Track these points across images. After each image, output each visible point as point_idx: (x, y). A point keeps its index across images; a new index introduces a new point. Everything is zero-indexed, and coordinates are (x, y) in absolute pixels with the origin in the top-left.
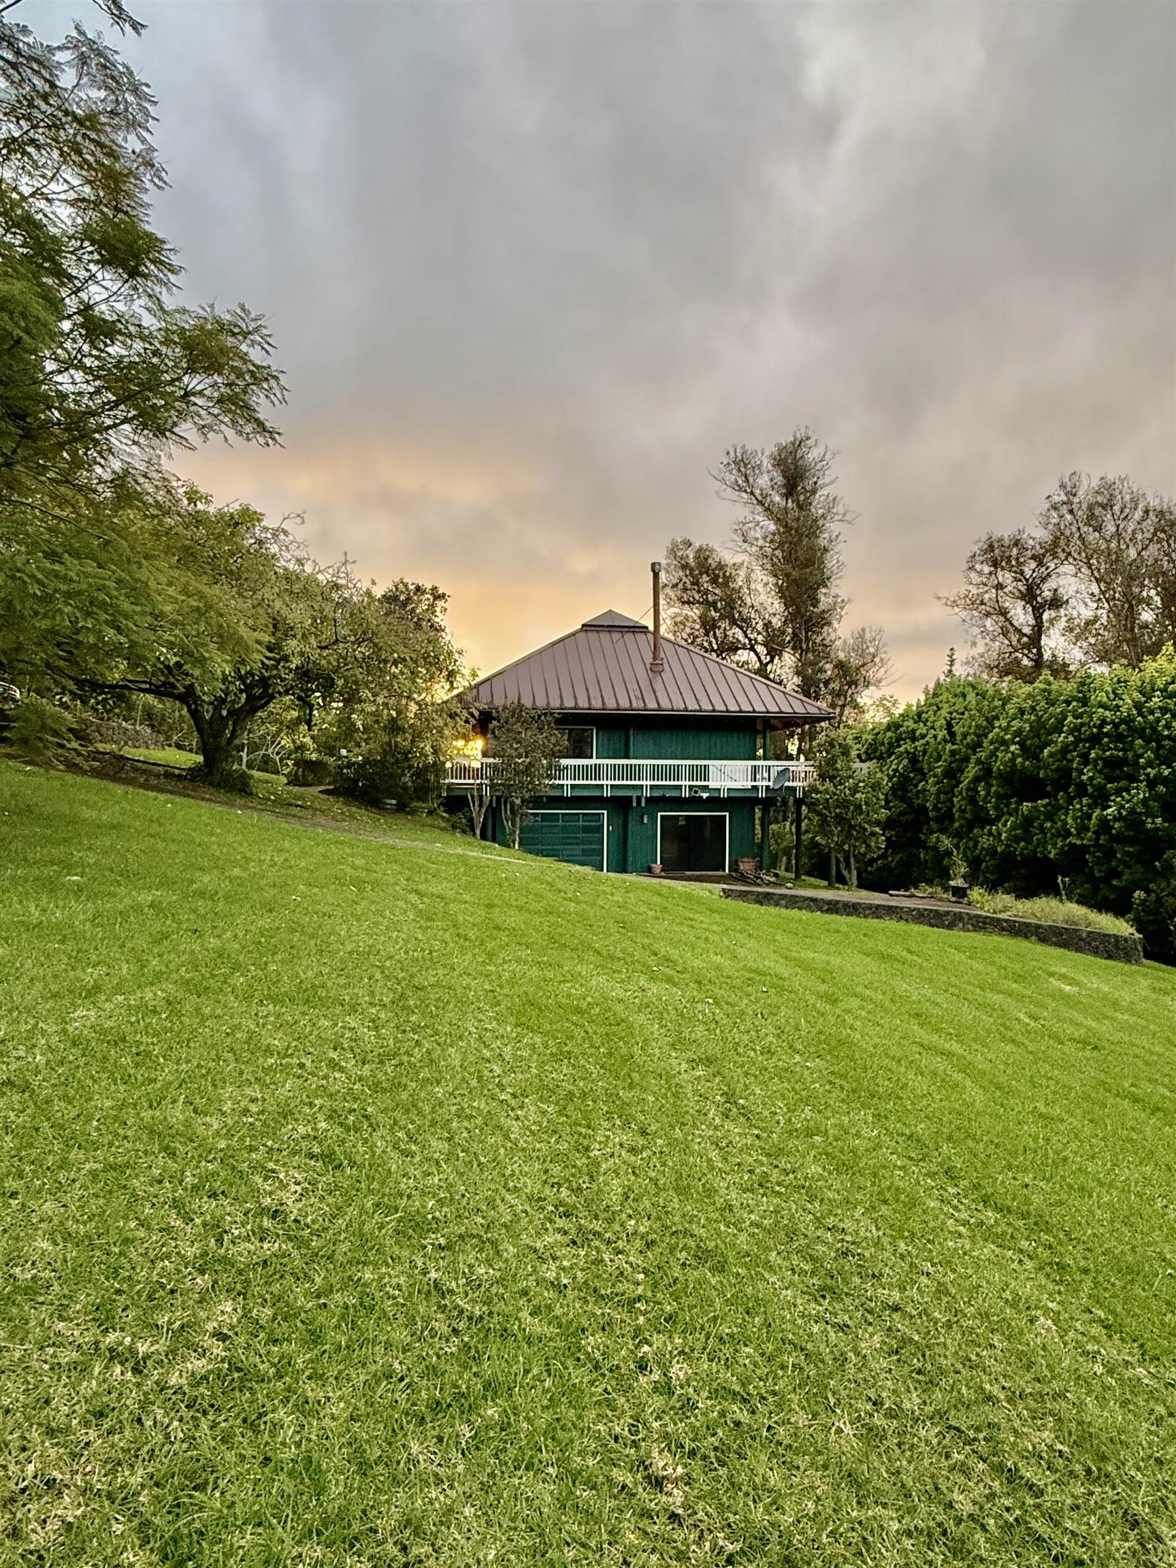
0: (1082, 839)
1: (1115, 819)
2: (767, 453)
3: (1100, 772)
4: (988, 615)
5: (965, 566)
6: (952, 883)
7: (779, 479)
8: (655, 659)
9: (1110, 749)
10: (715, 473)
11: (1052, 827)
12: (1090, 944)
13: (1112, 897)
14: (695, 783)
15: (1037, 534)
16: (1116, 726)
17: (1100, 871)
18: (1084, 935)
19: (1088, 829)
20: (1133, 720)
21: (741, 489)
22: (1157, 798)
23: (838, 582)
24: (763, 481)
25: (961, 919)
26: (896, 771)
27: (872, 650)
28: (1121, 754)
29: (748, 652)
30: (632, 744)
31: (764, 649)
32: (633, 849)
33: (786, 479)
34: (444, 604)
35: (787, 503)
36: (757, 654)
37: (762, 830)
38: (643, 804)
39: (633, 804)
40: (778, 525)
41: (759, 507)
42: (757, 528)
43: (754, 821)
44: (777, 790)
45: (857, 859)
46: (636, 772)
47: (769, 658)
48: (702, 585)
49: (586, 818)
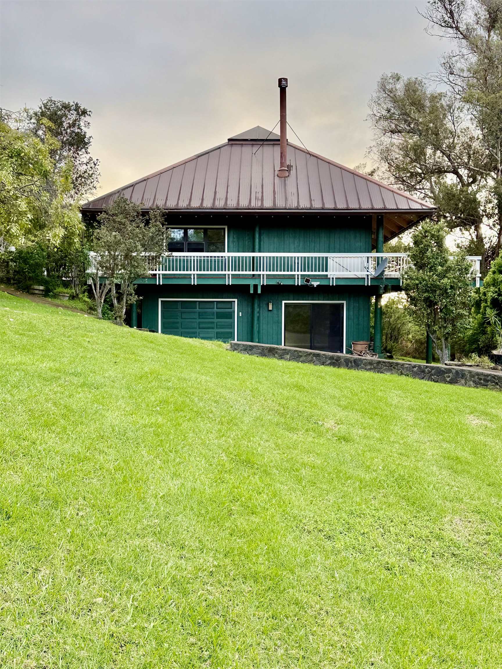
6: (495, 352)
7: (484, 14)
8: (282, 164)
10: (424, 11)
14: (306, 273)
21: (448, 25)
24: (468, 17)
25: (463, 376)
29: (452, 175)
30: (257, 241)
31: (466, 171)
32: (259, 332)
33: (490, 13)
34: (87, 118)
35: (489, 36)
36: (459, 176)
37: (375, 317)
38: (259, 291)
39: (252, 292)
40: (482, 57)
41: (464, 41)
42: (462, 60)
43: (369, 309)
44: (379, 278)
45: (446, 339)
46: (254, 264)
47: (471, 180)
48: (408, 116)
49: (219, 305)
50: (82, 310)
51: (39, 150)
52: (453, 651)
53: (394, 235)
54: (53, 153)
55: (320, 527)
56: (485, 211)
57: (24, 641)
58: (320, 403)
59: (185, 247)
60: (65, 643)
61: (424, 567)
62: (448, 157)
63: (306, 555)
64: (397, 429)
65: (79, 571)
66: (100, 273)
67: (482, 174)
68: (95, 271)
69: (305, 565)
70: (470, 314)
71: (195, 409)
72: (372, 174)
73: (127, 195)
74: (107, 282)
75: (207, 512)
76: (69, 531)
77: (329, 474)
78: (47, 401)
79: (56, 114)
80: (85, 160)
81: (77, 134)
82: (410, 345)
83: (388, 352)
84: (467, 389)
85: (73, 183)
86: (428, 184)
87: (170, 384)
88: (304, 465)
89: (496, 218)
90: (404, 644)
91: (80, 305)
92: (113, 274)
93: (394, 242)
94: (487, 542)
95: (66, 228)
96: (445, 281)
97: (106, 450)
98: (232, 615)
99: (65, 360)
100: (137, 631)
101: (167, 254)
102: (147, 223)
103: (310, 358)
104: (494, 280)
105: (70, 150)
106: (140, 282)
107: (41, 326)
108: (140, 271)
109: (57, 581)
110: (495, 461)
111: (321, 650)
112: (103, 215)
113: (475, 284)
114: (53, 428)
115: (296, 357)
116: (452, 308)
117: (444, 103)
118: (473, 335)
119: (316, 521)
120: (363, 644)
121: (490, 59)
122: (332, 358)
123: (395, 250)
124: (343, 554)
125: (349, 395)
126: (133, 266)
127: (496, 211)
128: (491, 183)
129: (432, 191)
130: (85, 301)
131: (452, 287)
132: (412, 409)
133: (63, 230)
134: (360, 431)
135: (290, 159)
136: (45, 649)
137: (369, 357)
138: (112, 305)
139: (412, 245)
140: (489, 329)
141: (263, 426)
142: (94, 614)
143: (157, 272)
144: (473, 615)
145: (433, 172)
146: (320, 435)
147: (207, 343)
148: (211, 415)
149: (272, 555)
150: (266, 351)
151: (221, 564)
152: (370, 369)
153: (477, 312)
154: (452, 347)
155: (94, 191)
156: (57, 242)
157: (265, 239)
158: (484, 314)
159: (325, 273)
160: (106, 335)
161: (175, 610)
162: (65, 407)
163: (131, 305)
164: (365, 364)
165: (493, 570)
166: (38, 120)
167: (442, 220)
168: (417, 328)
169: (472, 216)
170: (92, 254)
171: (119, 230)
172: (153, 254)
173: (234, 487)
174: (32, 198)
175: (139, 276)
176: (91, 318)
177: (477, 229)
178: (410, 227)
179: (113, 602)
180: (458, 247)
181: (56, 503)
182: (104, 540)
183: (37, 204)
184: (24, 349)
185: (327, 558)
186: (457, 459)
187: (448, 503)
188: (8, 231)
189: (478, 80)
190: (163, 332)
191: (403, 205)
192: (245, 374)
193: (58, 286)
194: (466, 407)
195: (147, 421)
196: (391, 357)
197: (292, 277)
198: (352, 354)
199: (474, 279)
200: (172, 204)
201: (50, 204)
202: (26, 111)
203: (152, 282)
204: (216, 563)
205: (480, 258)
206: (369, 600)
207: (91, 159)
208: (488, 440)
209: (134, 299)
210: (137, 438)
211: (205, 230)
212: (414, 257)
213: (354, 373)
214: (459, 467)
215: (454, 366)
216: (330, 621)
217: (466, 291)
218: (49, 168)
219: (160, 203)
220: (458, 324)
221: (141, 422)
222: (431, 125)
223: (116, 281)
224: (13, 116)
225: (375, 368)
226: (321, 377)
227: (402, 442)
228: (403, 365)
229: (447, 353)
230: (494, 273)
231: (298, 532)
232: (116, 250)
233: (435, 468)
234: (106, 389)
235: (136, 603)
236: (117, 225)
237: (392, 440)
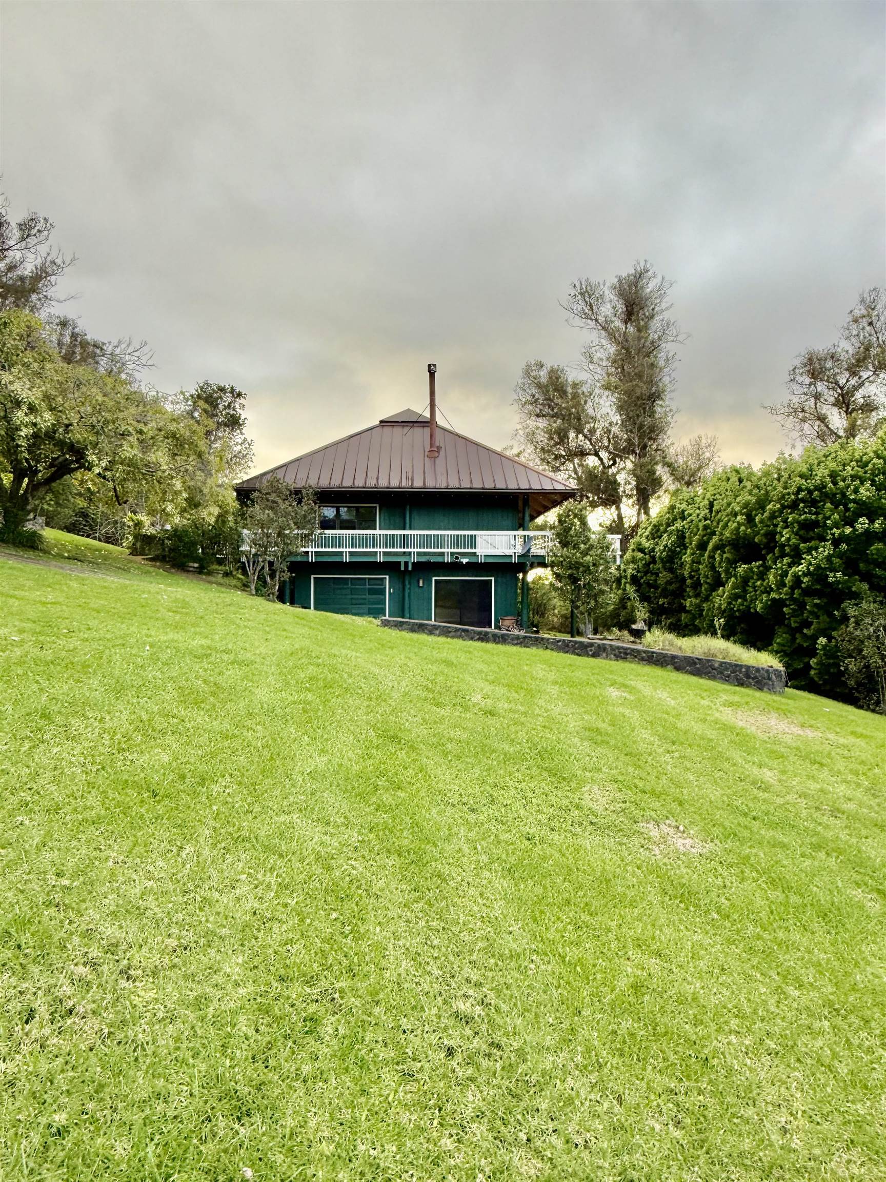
0: (781, 593)
1: (805, 575)
2: (608, 284)
3: (796, 534)
4: (803, 420)
5: (788, 378)
6: (634, 627)
7: (621, 307)
8: (432, 446)
9: (805, 513)
10: (564, 303)
11: (762, 585)
12: (722, 673)
13: (805, 645)
14: (456, 550)
15: (847, 348)
16: (810, 492)
17: (795, 622)
18: (716, 665)
19: (785, 585)
20: (825, 487)
21: (587, 317)
22: (841, 556)
23: (672, 395)
24: (606, 310)
25: (605, 650)
26: (666, 546)
27: (708, 455)
28: (813, 517)
29: (593, 457)
30: (408, 519)
31: (607, 454)
32: (409, 608)
33: (627, 307)
34: (242, 401)
35: (626, 328)
36: (601, 459)
37: (523, 593)
38: (410, 568)
39: (402, 568)
40: (619, 348)
41: (603, 332)
42: (602, 350)
43: (516, 585)
44: (525, 555)
45: (589, 614)
46: (405, 541)
47: (611, 462)
48: (552, 401)
49: (372, 582)
50: (235, 586)
51: (194, 432)
52: (588, 918)
53: (539, 514)
54: (208, 433)
55: (464, 800)
56: (624, 492)
57: (166, 920)
58: (468, 678)
59: (338, 525)
60: (207, 921)
61: (563, 837)
62: (590, 440)
63: (450, 829)
64: (541, 702)
65: (224, 848)
66: (253, 551)
67: (621, 457)
68: (248, 548)
69: (448, 839)
70: (611, 589)
71: (345, 686)
72: (518, 455)
73: (280, 475)
74: (260, 560)
75: (353, 788)
76: (215, 808)
77: (475, 747)
78: (197, 678)
79: (211, 396)
80: (240, 441)
81: (232, 416)
82: (555, 619)
83: (534, 626)
84: (607, 662)
85: (227, 462)
86: (572, 466)
87: (320, 661)
88: (450, 740)
89: (635, 498)
90: (542, 912)
91: (234, 582)
92: (266, 550)
93: (540, 520)
94: (623, 810)
95: (220, 507)
96: (588, 558)
97: (254, 727)
98: (375, 890)
99: (217, 637)
100: (279, 907)
101: (319, 531)
102: (300, 502)
103: (459, 633)
104: (633, 557)
105: (225, 431)
106: (293, 559)
107: (194, 603)
108: (292, 548)
109: (201, 858)
110: (633, 731)
111: (461, 921)
112: (256, 494)
113: (615, 562)
114: (203, 705)
115: (446, 633)
116: (594, 584)
117: (585, 390)
118: (615, 609)
119: (461, 795)
120: (502, 913)
121: (627, 350)
122: (480, 633)
123: (542, 528)
124: (486, 826)
125: (497, 669)
126: (285, 544)
127: (635, 492)
128: (629, 465)
129: (576, 472)
130: (239, 579)
131: (594, 565)
132: (556, 683)
133: (218, 508)
134: (506, 705)
135: (439, 439)
136: (187, 927)
137: (516, 632)
138: (265, 582)
139: (557, 523)
140: (629, 604)
141: (411, 701)
142: (238, 891)
143: (310, 550)
144: (608, 881)
145: (576, 455)
146: (466, 709)
147: (358, 620)
148: (360, 692)
149: (416, 829)
150: (416, 627)
151: (366, 839)
152: (517, 644)
153: (619, 589)
154: (596, 621)
155: (248, 470)
156: (212, 520)
157: (417, 519)
158: (625, 590)
159: (473, 550)
160: (259, 611)
161: (318, 885)
162: (215, 684)
163: (284, 582)
164: (512, 639)
165: (629, 837)
166: (194, 402)
167: (585, 500)
168: (562, 603)
169: (613, 496)
170: (245, 531)
171: (272, 508)
172: (305, 532)
173: (380, 763)
174: (187, 478)
175: (291, 553)
176: (245, 594)
177: (618, 508)
178: (555, 506)
179: (257, 879)
180: (601, 525)
181: (203, 781)
182: (250, 817)
183: (192, 483)
184: (176, 627)
185: (470, 830)
186: (598, 731)
187: (587, 774)
188: (164, 510)
189: (616, 368)
190: (316, 608)
191: (548, 486)
192: (395, 650)
193: (212, 563)
194: (607, 679)
195: (296, 697)
196: (537, 632)
197: (442, 554)
198: (500, 629)
199: (615, 557)
200: (324, 483)
201: (205, 484)
202: (182, 393)
203: (305, 559)
204: (360, 838)
205: (620, 536)
206: (509, 870)
207: (245, 440)
208: (627, 712)
209: (286, 576)
210: (286, 714)
211: (357, 509)
212: (558, 535)
213: (501, 648)
214: (599, 738)
215: (597, 639)
216: (472, 891)
217: (608, 568)
218: (203, 449)
219: (313, 482)
220: (600, 600)
221: (291, 698)
222: (574, 410)
223: (268, 558)
224: (170, 398)
225: (521, 643)
226: (470, 652)
227: (546, 715)
228: (548, 639)
229: (590, 627)
230: (633, 550)
231: (443, 807)
232: (268, 528)
233: (576, 740)
234: (256, 666)
235: (280, 880)
236: (269, 504)
237: (536, 712)
